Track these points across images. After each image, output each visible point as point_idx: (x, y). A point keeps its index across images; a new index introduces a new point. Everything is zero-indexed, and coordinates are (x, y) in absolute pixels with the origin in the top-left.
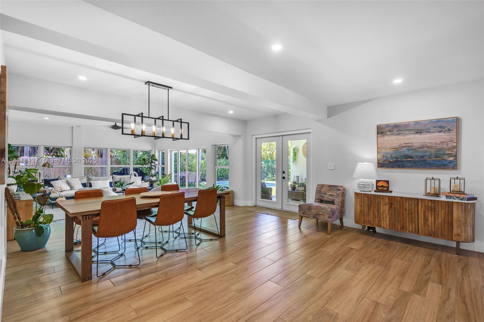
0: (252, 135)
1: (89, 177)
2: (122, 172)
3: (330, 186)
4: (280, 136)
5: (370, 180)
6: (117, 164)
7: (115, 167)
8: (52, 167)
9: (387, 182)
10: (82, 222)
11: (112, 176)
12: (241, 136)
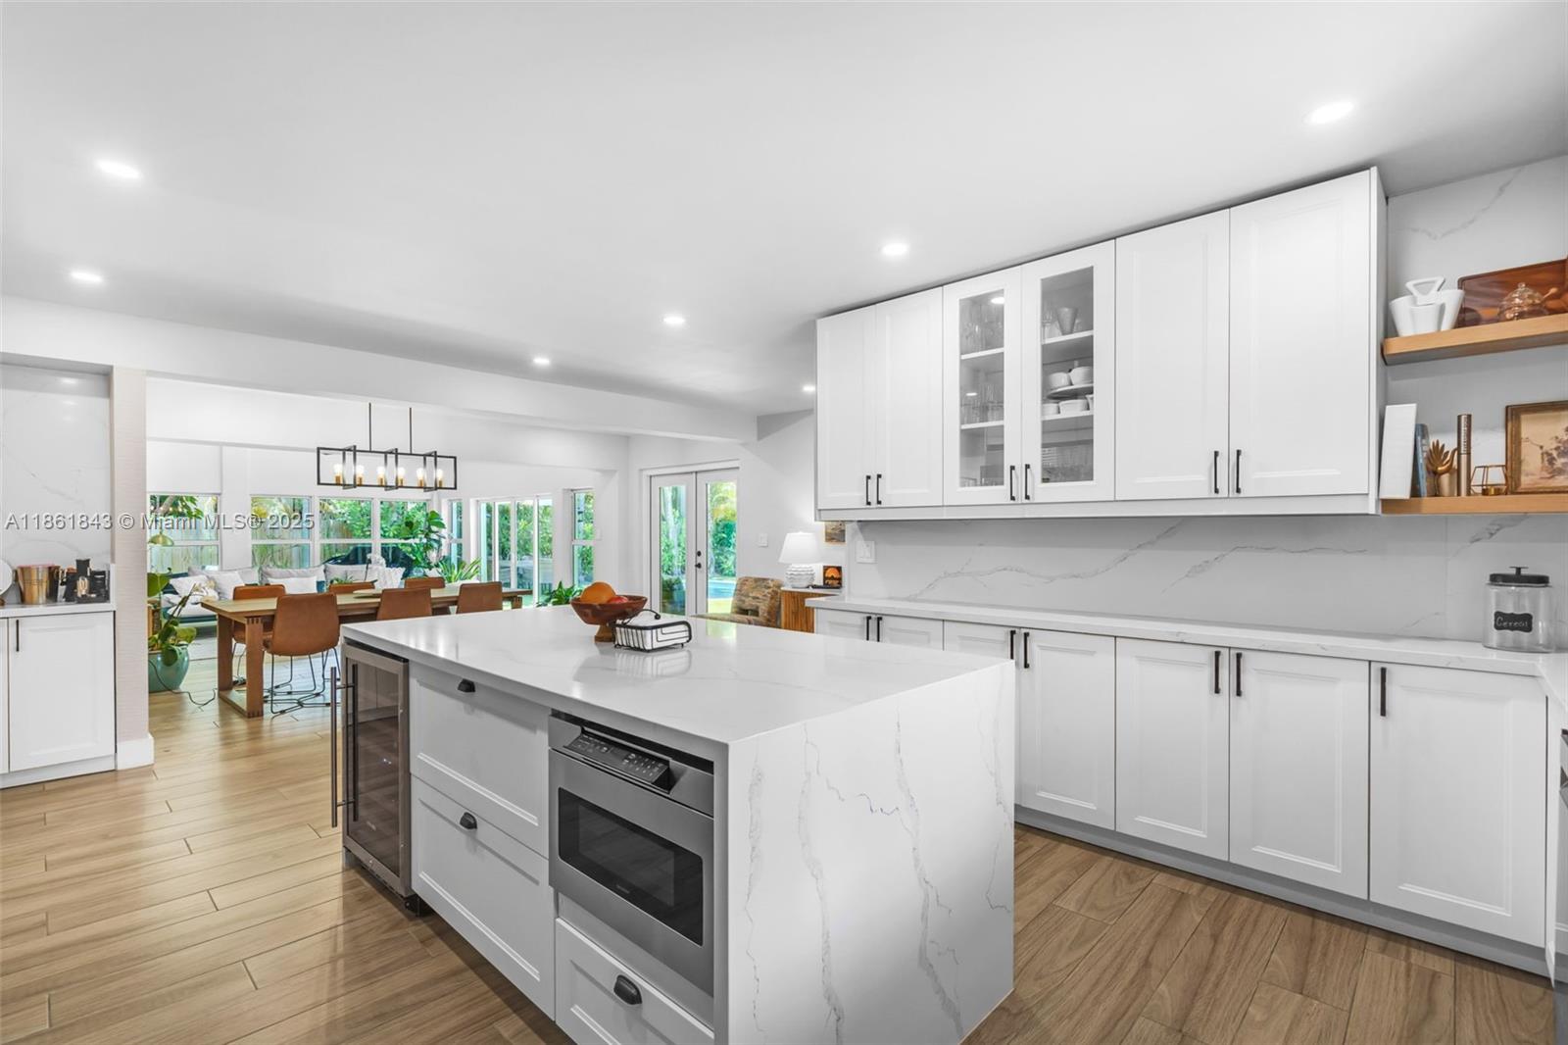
0: (641, 470)
1: (264, 569)
2: (351, 558)
3: (757, 580)
4: (692, 473)
5: (803, 566)
6: (343, 537)
7: (336, 545)
8: (173, 545)
9: (839, 569)
10: (247, 626)
11: (323, 567)
12: (615, 471)
